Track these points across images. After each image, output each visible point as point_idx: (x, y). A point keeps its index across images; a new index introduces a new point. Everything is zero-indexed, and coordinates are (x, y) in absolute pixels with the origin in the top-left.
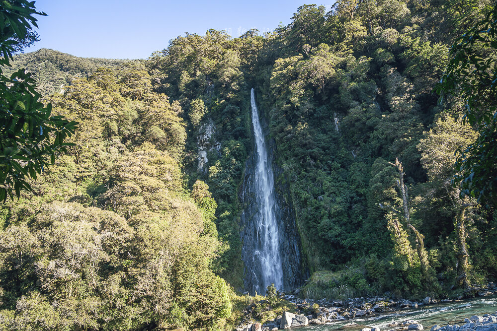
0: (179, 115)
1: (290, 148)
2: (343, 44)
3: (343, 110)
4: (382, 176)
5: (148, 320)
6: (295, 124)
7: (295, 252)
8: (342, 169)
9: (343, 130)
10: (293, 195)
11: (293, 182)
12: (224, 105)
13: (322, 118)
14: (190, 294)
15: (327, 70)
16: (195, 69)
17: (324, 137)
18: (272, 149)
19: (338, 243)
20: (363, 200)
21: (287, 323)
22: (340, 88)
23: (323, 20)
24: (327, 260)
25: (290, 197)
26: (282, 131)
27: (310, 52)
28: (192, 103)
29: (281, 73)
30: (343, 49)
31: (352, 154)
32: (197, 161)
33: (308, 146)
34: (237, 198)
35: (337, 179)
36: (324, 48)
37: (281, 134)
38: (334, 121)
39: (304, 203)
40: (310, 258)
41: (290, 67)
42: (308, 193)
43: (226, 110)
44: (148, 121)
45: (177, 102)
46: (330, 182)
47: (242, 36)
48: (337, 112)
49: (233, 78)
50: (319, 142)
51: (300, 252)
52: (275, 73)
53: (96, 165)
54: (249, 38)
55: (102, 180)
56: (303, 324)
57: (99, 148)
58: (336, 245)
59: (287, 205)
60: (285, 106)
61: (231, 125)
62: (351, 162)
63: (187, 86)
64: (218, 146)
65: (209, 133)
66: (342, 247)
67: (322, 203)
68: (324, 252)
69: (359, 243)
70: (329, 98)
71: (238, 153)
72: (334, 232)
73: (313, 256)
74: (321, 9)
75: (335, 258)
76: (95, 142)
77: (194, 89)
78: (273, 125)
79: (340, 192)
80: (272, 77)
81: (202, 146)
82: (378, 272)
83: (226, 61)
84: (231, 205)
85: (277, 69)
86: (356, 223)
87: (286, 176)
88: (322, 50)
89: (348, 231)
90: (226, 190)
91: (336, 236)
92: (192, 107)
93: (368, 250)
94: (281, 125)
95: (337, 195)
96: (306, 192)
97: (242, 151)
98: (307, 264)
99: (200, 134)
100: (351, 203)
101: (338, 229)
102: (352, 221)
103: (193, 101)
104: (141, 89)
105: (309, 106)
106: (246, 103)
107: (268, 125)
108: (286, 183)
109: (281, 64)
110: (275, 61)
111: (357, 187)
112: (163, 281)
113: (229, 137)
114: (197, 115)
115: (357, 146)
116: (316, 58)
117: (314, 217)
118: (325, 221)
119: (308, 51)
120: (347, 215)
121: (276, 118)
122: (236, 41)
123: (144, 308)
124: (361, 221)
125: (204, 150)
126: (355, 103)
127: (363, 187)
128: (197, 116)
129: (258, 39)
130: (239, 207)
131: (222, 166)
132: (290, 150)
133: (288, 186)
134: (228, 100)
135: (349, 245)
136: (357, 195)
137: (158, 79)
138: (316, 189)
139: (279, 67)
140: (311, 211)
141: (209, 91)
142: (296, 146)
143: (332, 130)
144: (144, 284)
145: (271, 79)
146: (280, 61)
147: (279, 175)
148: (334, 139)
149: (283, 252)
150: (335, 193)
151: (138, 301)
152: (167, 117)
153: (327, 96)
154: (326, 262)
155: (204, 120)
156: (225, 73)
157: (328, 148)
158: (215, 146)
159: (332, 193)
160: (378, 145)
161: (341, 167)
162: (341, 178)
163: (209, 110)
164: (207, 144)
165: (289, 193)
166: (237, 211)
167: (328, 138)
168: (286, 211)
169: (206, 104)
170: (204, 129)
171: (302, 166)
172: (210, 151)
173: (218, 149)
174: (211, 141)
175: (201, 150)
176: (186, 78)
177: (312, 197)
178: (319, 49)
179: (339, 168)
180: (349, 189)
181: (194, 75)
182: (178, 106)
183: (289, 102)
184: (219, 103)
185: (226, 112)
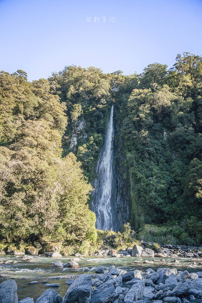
0: (65, 111)
1: (134, 144)
2: (177, 88)
3: (171, 128)
4: (197, 169)
5: (37, 232)
6: (139, 131)
7: (127, 212)
8: (166, 163)
9: (169, 140)
10: (130, 175)
11: (132, 166)
12: (94, 111)
13: (157, 131)
14: (71, 219)
15: (166, 101)
16: (79, 86)
17: (157, 142)
18: (120, 144)
19: (160, 209)
20: (178, 185)
21: (138, 253)
22: (172, 114)
23: (165, 73)
24: (149, 219)
25: (128, 176)
26: (130, 133)
27: (156, 88)
28: (74, 106)
29: (136, 98)
30: (176, 92)
31: (173, 155)
32: (70, 143)
33: (146, 145)
34: (93, 170)
35: (162, 169)
36: (166, 88)
37: (129, 135)
38: (163, 134)
39: (138, 181)
40: (137, 217)
41: (142, 95)
42: (142, 174)
43: (95, 114)
44: (44, 111)
45: (65, 103)
46: (157, 170)
47: (112, 73)
48: (166, 129)
49: (103, 96)
50: (153, 144)
51: (130, 212)
52: (132, 97)
53: (5, 129)
54: (116, 76)
55: (7, 140)
56: (151, 256)
57: (9, 119)
58: (158, 211)
59: (125, 181)
60: (135, 119)
61: (97, 124)
62: (172, 160)
63: (72, 95)
64: (85, 136)
65: (81, 127)
66: (162, 212)
67: (151, 182)
68: (148, 214)
69: (175, 212)
70: (163, 120)
71: (99, 142)
72: (157, 202)
73: (139, 216)
74: (165, 67)
75: (155, 219)
76: (7, 114)
77: (77, 98)
78: (125, 129)
79: (164, 177)
80: (130, 100)
81: (75, 134)
82: (196, 230)
83: (101, 84)
84: (89, 173)
85: (133, 95)
86: (172, 199)
87: (127, 162)
88: (165, 88)
89: (166, 203)
90: (87, 163)
91: (159, 205)
92: (74, 108)
93: (181, 217)
94: (130, 129)
95: (161, 179)
96: (141, 174)
97: (101, 141)
98: (134, 221)
99: (75, 126)
100: (170, 185)
101: (160, 200)
102: (170, 197)
103: (75, 105)
104: (42, 90)
105: (150, 120)
106: (108, 114)
107: (120, 129)
108: (127, 166)
109: (137, 92)
110: (133, 90)
111: (176, 176)
112: (53, 204)
113: (94, 131)
114: (76, 113)
115: (177, 151)
116: (160, 92)
117: (145, 190)
118: (153, 193)
119: (155, 87)
120: (166, 193)
121: (127, 125)
122: (108, 75)
123: (36, 222)
124: (176, 198)
125: (76, 137)
126: (180, 124)
127: (179, 176)
128: (76, 115)
129: (123, 77)
130: (93, 176)
131: (87, 148)
132: (133, 146)
133: (128, 168)
134: (97, 108)
135: (167, 211)
136: (175, 181)
137: (54, 87)
138: (148, 173)
139: (135, 94)
140: (143, 186)
141: (85, 101)
142: (138, 144)
143: (162, 139)
144: (40, 203)
145: (128, 100)
146: (136, 91)
147: (123, 161)
148: (163, 144)
149: (118, 210)
150: (160, 178)
151: (31, 216)
152: (58, 109)
153: (161, 118)
154: (149, 221)
155: (79, 118)
156: (99, 91)
157: (159, 150)
158: (83, 135)
159: (158, 177)
160: (192, 153)
161: (165, 162)
162: (164, 169)
163: (84, 112)
164: (78, 133)
165: (128, 173)
166: (92, 178)
167: (160, 143)
168: (124, 184)
169: (83, 108)
170: (79, 123)
171: (140, 157)
172: (79, 138)
173: (85, 138)
174: (81, 132)
175: (74, 136)
176: (72, 90)
177: (145, 178)
178: (163, 87)
179: (164, 163)
180: (170, 176)
181: (78, 90)
182: (64, 106)
183: (138, 116)
184: (91, 109)
185: (95, 115)
